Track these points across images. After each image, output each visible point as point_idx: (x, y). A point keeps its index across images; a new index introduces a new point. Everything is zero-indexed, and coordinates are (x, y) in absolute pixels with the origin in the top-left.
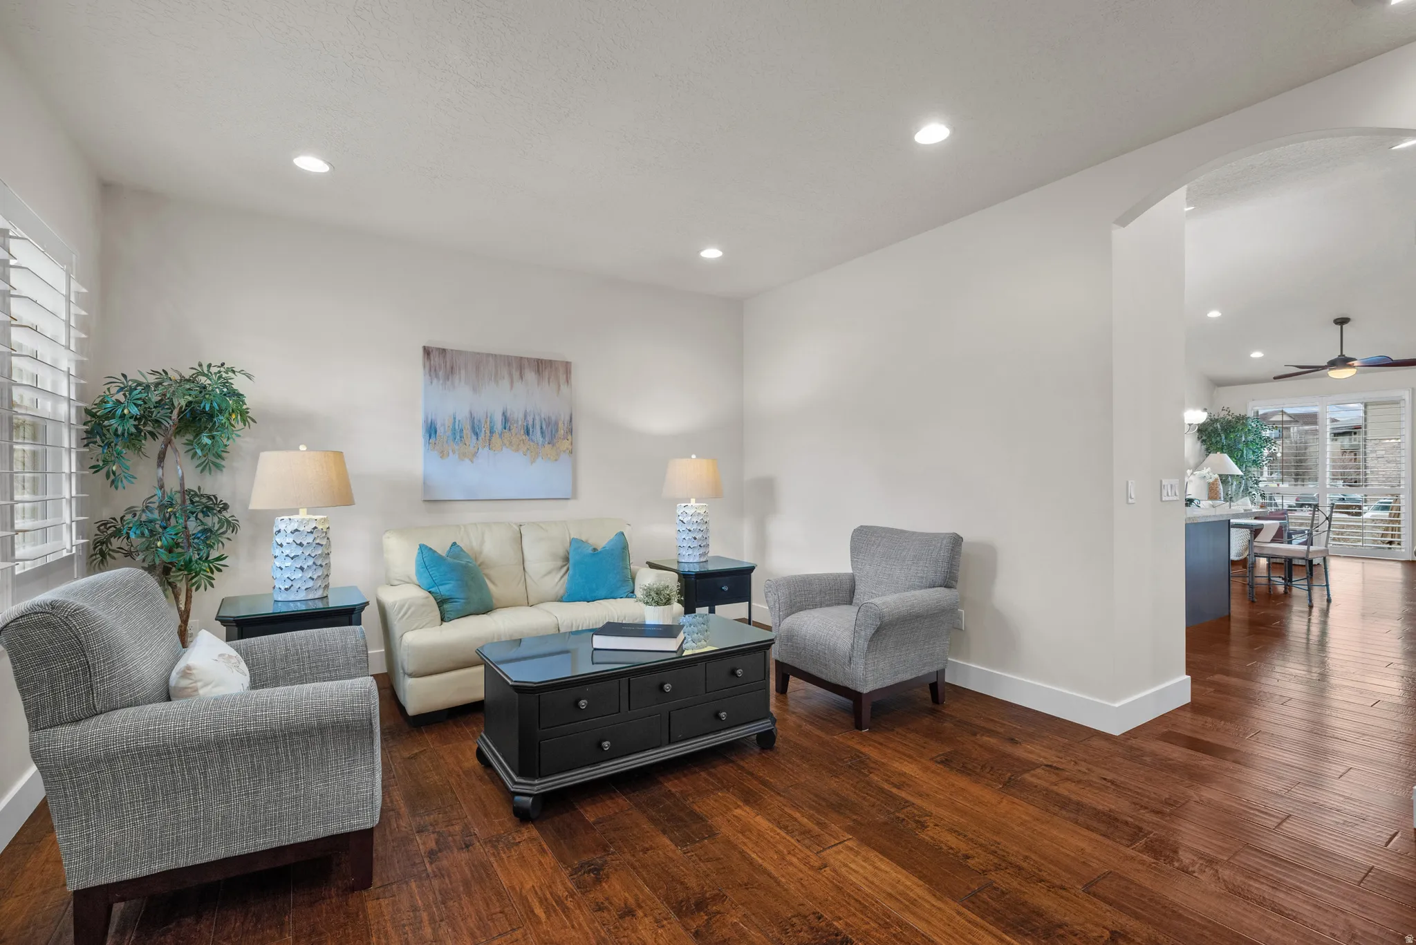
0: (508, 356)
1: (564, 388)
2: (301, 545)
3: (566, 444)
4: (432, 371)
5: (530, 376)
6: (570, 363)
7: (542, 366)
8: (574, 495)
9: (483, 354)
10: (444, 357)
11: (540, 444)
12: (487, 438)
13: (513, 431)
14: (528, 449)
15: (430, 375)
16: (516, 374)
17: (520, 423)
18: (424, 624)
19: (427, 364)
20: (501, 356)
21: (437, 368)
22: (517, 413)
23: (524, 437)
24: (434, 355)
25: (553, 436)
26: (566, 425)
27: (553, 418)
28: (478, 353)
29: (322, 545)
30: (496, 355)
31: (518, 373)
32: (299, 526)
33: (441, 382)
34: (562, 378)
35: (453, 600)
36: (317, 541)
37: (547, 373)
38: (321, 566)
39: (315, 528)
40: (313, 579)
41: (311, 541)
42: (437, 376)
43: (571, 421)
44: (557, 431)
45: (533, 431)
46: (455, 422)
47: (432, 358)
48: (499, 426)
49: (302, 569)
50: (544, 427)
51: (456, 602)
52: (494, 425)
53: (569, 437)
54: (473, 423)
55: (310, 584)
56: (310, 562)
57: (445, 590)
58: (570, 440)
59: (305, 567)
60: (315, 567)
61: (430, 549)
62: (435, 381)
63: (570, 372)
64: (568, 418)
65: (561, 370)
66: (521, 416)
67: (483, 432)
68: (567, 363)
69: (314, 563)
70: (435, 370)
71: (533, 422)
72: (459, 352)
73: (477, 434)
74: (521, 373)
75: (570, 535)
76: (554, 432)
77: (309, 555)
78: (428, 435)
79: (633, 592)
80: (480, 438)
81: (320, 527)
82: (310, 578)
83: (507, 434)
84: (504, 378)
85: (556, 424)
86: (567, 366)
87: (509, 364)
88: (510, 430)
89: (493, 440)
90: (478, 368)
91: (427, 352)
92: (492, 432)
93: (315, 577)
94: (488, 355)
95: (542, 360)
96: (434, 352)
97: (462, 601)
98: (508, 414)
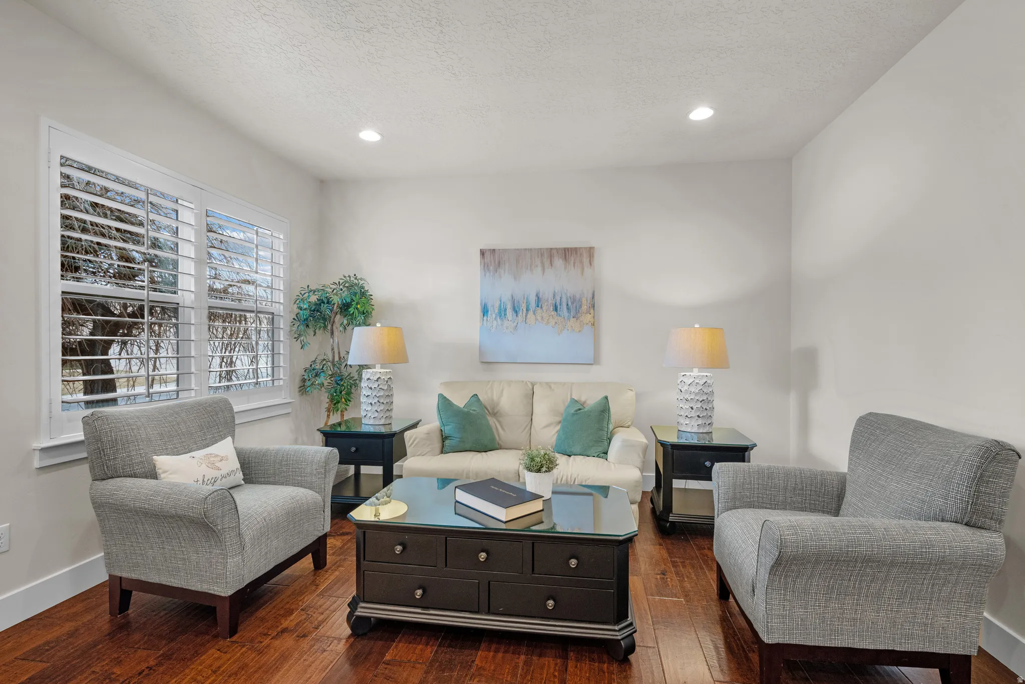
0: (541, 249)
1: (587, 270)
2: (371, 388)
3: (589, 317)
4: (485, 267)
5: (559, 262)
6: (593, 248)
7: (567, 253)
8: (596, 360)
9: (521, 249)
10: (494, 256)
11: (566, 318)
12: (524, 314)
13: (544, 308)
14: (556, 323)
15: (484, 269)
16: (547, 263)
17: (550, 302)
18: (425, 453)
19: (483, 261)
20: (535, 249)
21: (489, 265)
22: (547, 294)
23: (553, 313)
24: (487, 255)
25: (577, 312)
26: (589, 302)
27: (578, 296)
28: (518, 250)
29: (383, 390)
30: (531, 249)
31: (549, 262)
32: (370, 376)
33: (492, 274)
34: (586, 260)
35: (450, 438)
36: (380, 387)
37: (573, 259)
38: (383, 403)
39: (379, 378)
40: (377, 412)
41: (376, 386)
42: (489, 270)
43: (593, 297)
44: (581, 306)
45: (560, 308)
46: (501, 304)
47: (486, 257)
48: (533, 304)
49: (371, 404)
50: (570, 304)
51: (453, 439)
52: (529, 304)
53: (592, 311)
54: (514, 304)
55: (376, 415)
56: (376, 400)
57: (448, 430)
58: (592, 315)
59: (373, 403)
60: (379, 404)
61: (445, 397)
62: (488, 274)
63: (593, 256)
64: (590, 296)
65: (585, 255)
66: (551, 296)
67: (521, 310)
68: (590, 248)
69: (378, 401)
70: (488, 266)
71: (561, 300)
72: (505, 251)
73: (516, 312)
74: (551, 261)
75: (571, 395)
76: (578, 308)
77: (375, 395)
78: (483, 314)
79: (606, 453)
80: (519, 315)
81: (383, 378)
82: (376, 410)
83: (539, 311)
84: (537, 266)
85: (580, 300)
86: (591, 251)
87: (542, 255)
88: (541, 307)
89: (529, 316)
90: (517, 261)
91: (483, 253)
92: (527, 310)
93: (379, 410)
94: (525, 249)
95: (568, 249)
96: (487, 252)
97: (457, 439)
98: (541, 296)
